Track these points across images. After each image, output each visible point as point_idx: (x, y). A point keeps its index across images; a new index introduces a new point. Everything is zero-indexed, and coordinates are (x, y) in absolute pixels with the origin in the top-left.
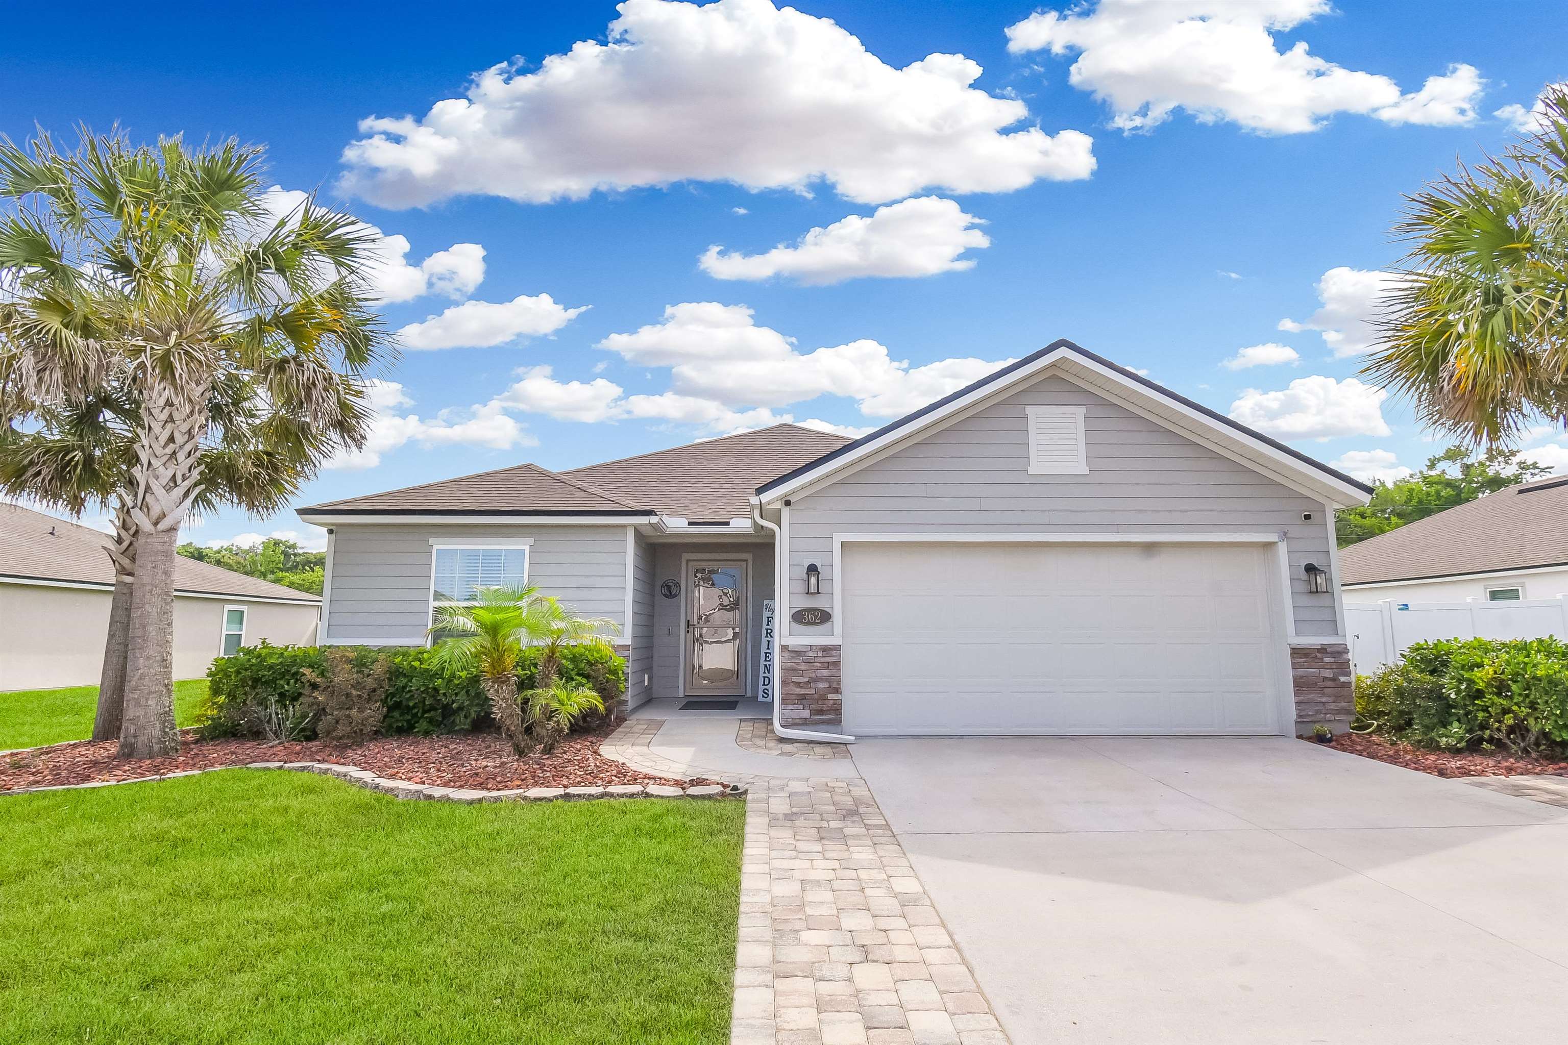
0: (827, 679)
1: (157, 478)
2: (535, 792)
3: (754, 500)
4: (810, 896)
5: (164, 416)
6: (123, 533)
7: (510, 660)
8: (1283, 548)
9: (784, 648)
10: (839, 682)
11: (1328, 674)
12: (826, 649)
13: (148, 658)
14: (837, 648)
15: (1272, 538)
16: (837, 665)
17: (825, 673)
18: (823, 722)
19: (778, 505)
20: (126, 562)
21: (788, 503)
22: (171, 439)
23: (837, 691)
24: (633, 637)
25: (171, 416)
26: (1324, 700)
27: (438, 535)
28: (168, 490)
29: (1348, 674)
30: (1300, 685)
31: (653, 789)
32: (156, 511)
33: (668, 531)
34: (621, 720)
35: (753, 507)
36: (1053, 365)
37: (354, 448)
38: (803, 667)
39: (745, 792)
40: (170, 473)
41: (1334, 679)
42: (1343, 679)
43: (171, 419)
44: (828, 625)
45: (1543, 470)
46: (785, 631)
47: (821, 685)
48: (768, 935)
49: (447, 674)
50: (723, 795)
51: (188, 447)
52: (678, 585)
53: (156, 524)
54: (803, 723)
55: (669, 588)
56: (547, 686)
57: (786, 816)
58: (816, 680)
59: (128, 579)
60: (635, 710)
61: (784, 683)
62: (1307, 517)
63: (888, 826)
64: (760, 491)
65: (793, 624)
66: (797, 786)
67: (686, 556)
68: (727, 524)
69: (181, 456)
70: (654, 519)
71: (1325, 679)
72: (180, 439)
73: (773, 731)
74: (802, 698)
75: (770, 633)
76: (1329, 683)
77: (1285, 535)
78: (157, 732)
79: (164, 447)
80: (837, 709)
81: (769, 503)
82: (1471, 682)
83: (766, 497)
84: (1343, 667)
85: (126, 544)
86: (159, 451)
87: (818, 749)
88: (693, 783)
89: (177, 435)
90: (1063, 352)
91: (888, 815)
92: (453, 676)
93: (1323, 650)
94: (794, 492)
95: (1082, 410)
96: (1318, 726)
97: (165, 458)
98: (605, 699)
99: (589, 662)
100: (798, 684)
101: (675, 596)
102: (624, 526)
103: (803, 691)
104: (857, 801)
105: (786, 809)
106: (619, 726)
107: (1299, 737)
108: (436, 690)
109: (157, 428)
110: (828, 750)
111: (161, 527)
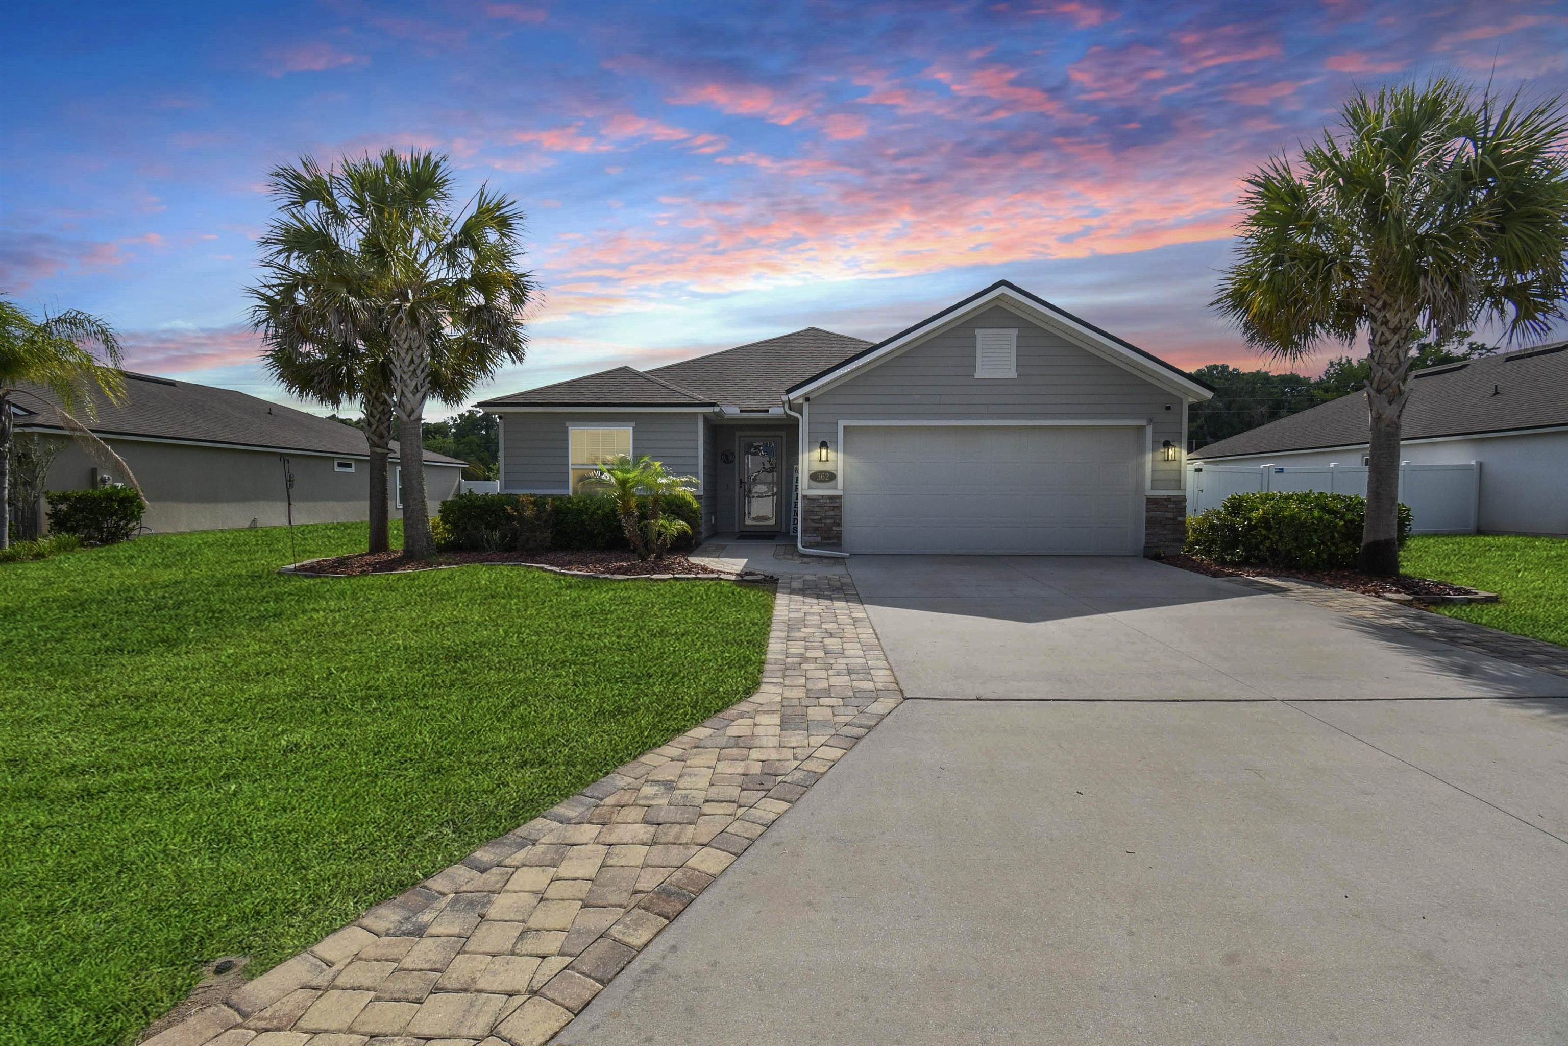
0: (832, 517)
1: (406, 386)
2: (655, 576)
3: (785, 398)
4: (808, 618)
5: (406, 346)
6: (372, 420)
7: (633, 503)
8: (1149, 430)
9: (804, 497)
10: (840, 519)
11: (1170, 515)
12: (832, 498)
13: (415, 500)
14: (840, 497)
15: (1143, 423)
16: (839, 508)
17: (832, 513)
18: (829, 545)
19: (800, 401)
20: (375, 439)
21: (807, 400)
22: (412, 361)
23: (839, 525)
24: (705, 490)
25: (410, 346)
26: (1165, 532)
27: (572, 420)
28: (414, 395)
29: (1184, 516)
30: (1150, 522)
31: (722, 576)
32: (409, 407)
33: (726, 416)
34: (698, 545)
35: (784, 402)
36: (997, 298)
37: (517, 362)
38: (817, 509)
39: (778, 579)
40: (414, 384)
41: (1174, 519)
42: (1180, 519)
43: (410, 348)
44: (832, 483)
45: (1489, 351)
46: (805, 486)
47: (829, 521)
48: (786, 629)
49: (590, 512)
50: (764, 580)
51: (422, 366)
52: (733, 454)
53: (409, 416)
54: (817, 546)
55: (727, 456)
56: (656, 518)
57: (800, 590)
58: (826, 518)
59: (379, 450)
60: (709, 538)
61: (804, 520)
62: (1168, 408)
63: (858, 594)
64: (789, 391)
65: (811, 481)
66: (808, 577)
67: (738, 434)
68: (767, 411)
69: (419, 372)
70: (717, 409)
71: (1167, 519)
72: (417, 361)
73: (797, 551)
74: (816, 529)
75: (797, 489)
76: (1171, 522)
77: (1150, 421)
78: (425, 544)
79: (409, 366)
80: (839, 536)
81: (795, 399)
82: (1250, 519)
83: (792, 396)
84: (1182, 511)
85: (374, 427)
86: (406, 369)
87: (825, 561)
88: (746, 574)
89: (415, 358)
90: (1003, 289)
91: (859, 590)
92: (594, 513)
93: (1169, 499)
94: (812, 391)
95: (1014, 332)
96: (1156, 550)
97: (410, 374)
98: (692, 528)
99: (677, 505)
100: (813, 520)
101: (731, 462)
102: (696, 414)
103: (817, 525)
104: (843, 584)
105: (801, 586)
106: (697, 547)
107: (1146, 556)
108: (583, 521)
109: (403, 355)
110: (832, 561)
111: (412, 418)
